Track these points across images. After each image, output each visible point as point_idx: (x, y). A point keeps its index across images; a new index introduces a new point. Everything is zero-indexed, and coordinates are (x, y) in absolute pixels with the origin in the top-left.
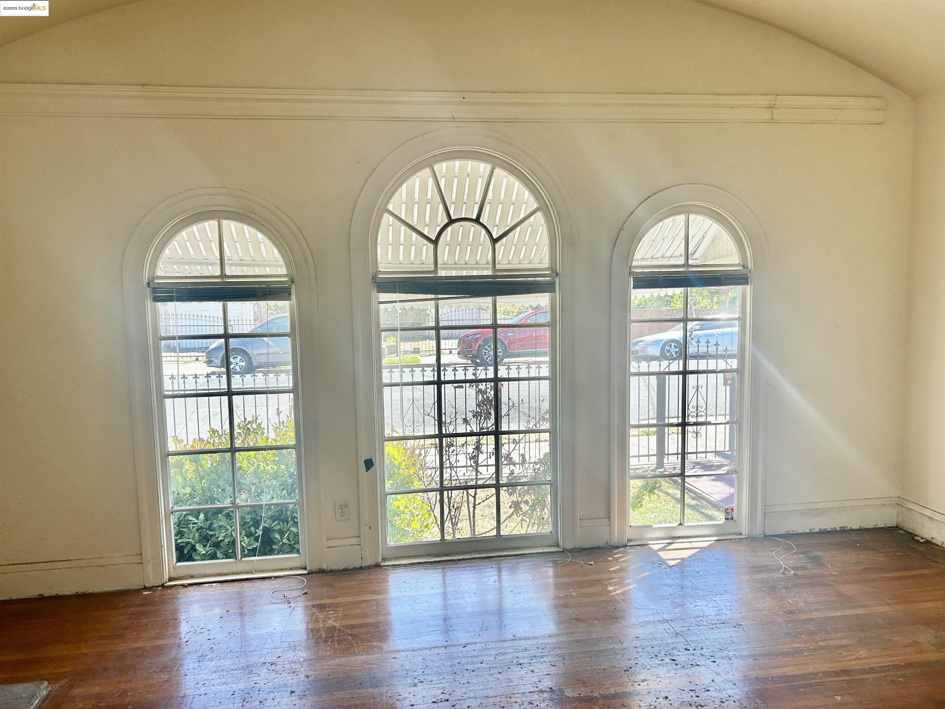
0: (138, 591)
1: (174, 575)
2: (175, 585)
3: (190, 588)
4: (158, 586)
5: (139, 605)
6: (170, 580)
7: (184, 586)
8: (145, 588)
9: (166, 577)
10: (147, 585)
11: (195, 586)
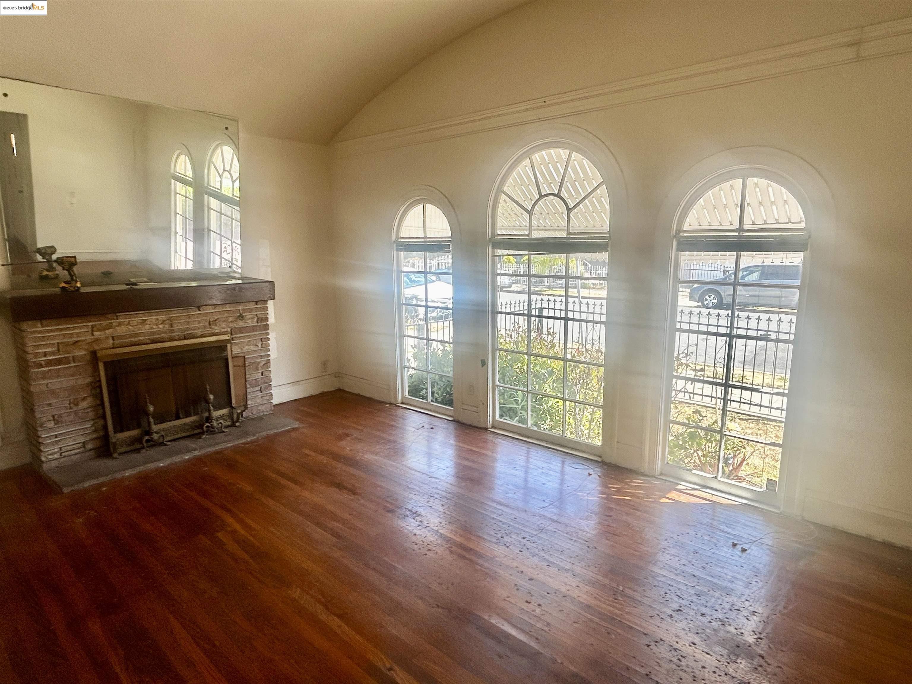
2: (404, 407)
6: (402, 403)
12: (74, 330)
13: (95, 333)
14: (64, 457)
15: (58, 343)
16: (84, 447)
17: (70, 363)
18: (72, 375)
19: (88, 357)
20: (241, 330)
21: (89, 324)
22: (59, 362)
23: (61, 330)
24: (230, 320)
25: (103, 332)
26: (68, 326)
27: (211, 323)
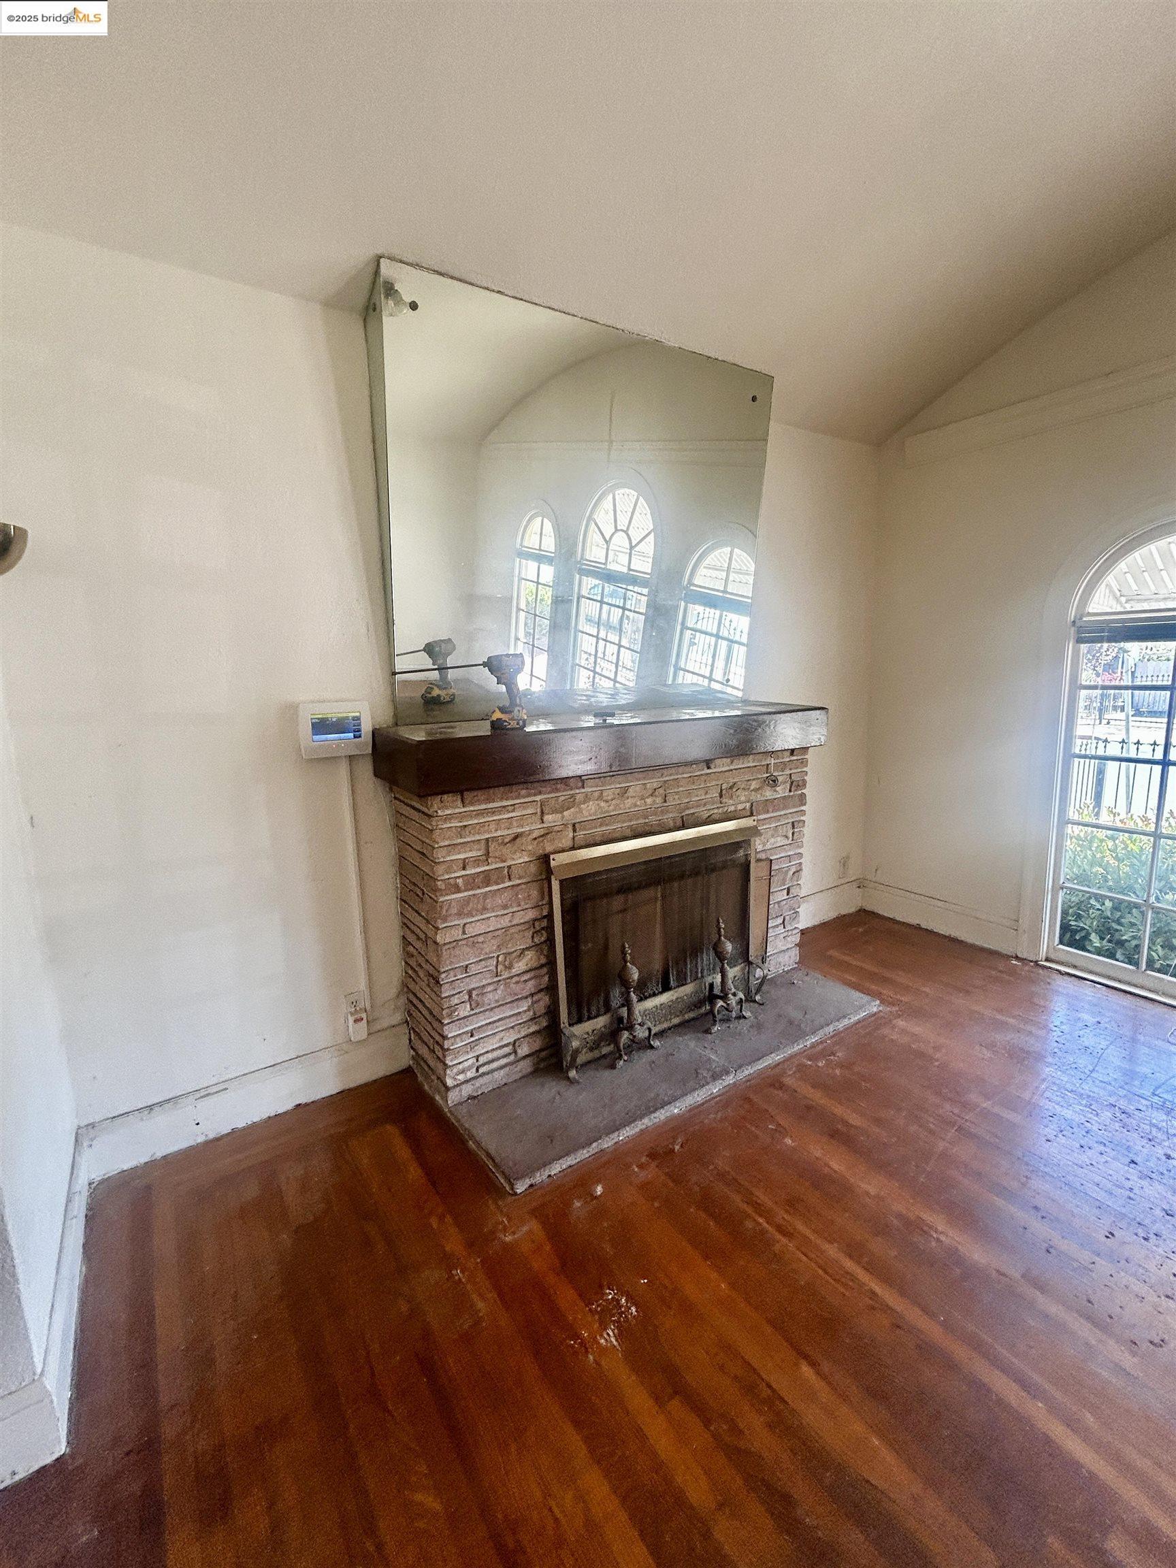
0: (1008, 957)
1: (1052, 956)
2: (1050, 968)
3: (1066, 978)
4: (1031, 961)
5: (1000, 971)
6: (1047, 960)
7: (1060, 972)
8: (1017, 958)
9: (1043, 953)
10: (1019, 956)
11: (1073, 978)
12: (513, 811)
13: (546, 818)
14: (484, 1074)
15: (487, 840)
16: (515, 1052)
17: (503, 882)
18: (505, 907)
19: (533, 868)
20: (768, 805)
21: (538, 798)
22: (487, 879)
23: (493, 812)
24: (752, 788)
25: (559, 816)
26: (505, 803)
27: (724, 792)
